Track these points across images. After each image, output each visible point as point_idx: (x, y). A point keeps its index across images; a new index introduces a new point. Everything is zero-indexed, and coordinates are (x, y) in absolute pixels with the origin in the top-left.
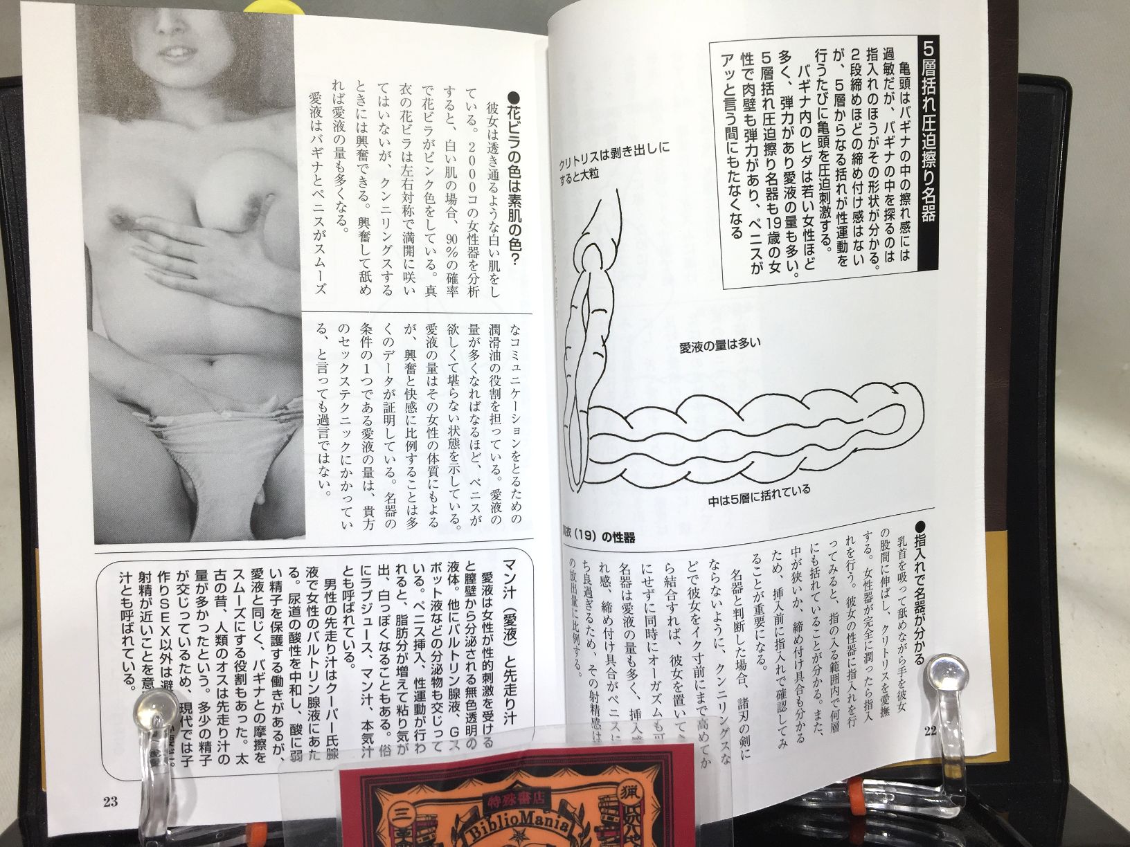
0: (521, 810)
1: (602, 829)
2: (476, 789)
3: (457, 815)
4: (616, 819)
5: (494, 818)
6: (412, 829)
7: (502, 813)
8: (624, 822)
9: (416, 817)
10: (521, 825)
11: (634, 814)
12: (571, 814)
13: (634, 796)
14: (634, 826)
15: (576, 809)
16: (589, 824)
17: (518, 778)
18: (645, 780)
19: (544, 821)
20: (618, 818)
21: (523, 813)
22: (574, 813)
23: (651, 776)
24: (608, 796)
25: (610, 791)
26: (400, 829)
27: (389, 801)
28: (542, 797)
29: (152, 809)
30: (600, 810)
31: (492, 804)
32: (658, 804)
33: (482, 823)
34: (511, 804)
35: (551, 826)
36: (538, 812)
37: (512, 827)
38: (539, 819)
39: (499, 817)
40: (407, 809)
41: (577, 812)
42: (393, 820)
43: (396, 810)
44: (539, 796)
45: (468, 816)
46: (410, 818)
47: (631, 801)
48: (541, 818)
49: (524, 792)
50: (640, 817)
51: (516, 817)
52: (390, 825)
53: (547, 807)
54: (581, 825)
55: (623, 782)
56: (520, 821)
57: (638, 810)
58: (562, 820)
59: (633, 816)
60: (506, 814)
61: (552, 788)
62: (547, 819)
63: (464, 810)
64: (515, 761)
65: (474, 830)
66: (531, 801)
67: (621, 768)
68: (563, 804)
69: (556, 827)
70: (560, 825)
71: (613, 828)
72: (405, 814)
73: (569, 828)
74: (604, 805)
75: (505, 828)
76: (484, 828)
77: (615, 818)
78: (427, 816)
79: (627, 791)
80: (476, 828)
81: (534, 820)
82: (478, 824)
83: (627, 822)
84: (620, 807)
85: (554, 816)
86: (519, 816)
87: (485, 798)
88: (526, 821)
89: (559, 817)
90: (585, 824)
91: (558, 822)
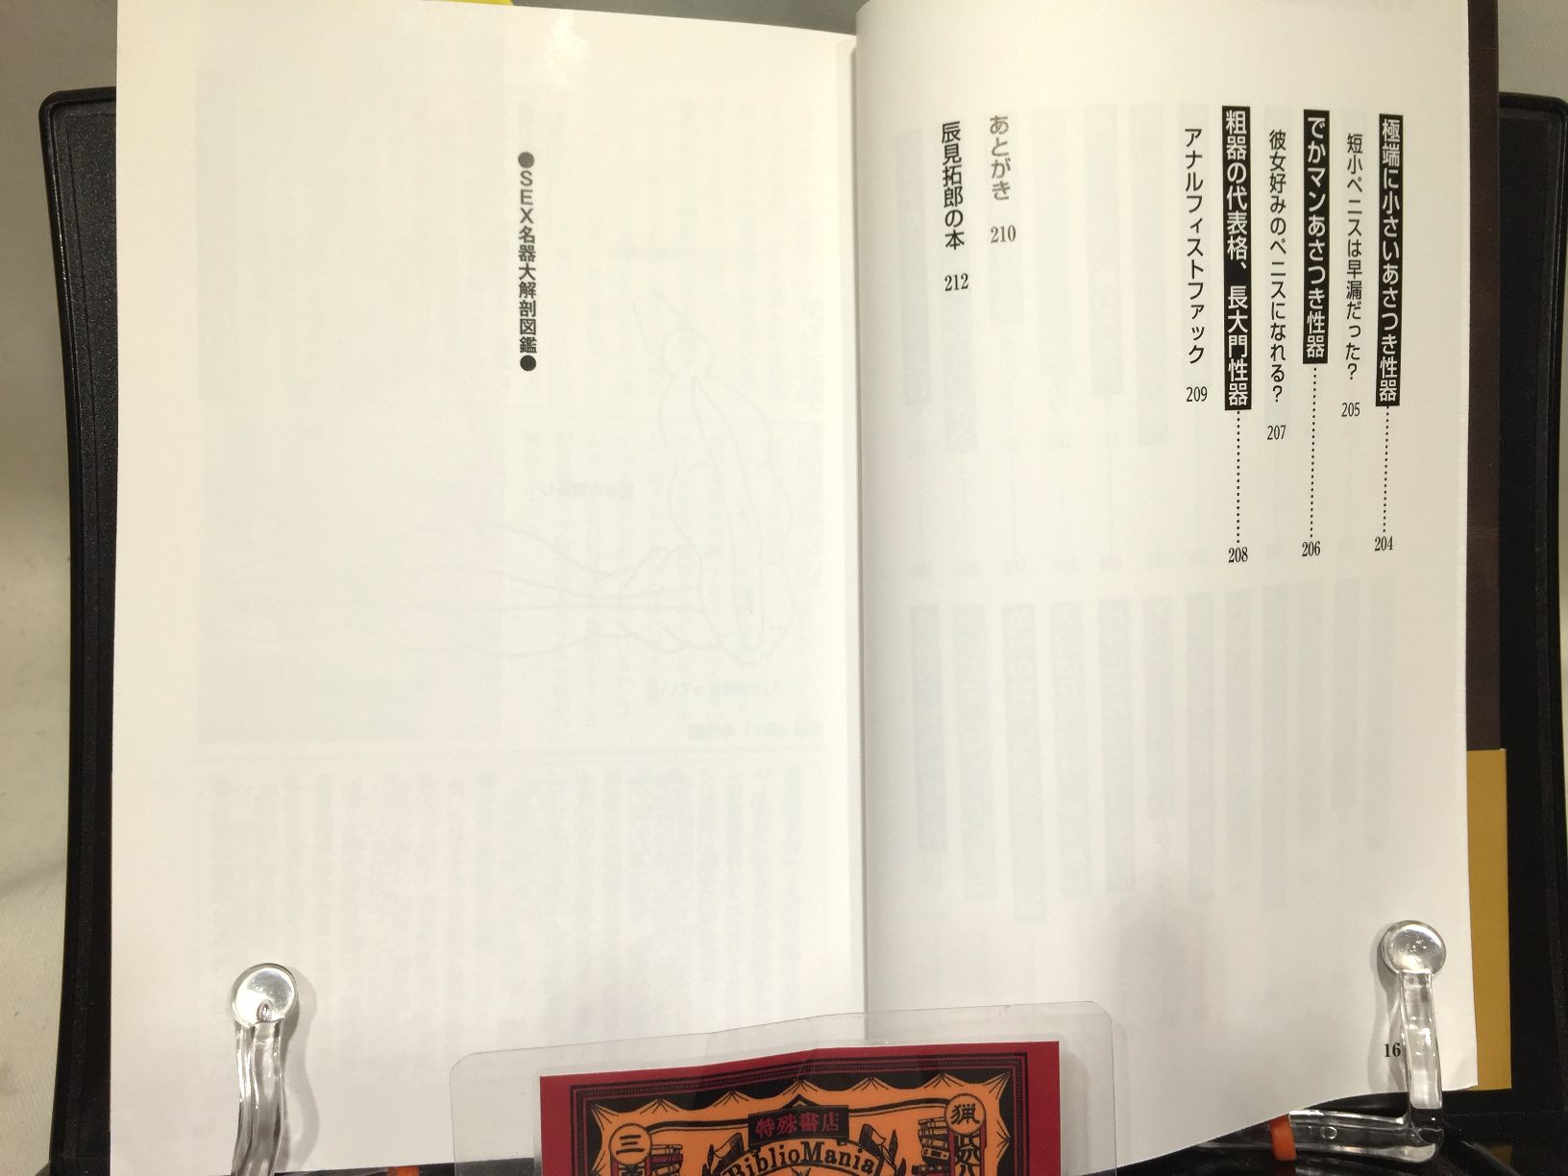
0: (804, 1140)
1: (923, 1169)
2: (738, 1107)
3: (712, 1147)
4: (944, 1155)
5: (765, 1152)
6: (645, 1167)
7: (776, 1145)
8: (956, 1160)
9: (651, 1149)
10: (805, 1163)
11: (970, 1147)
12: (878, 1146)
13: (971, 1120)
14: (971, 1166)
15: (885, 1139)
16: (904, 1161)
17: (801, 1091)
18: (987, 1096)
19: (838, 1157)
20: (947, 1154)
21: (807, 1145)
22: (882, 1145)
23: (996, 1090)
24: (932, 1120)
25: (936, 1112)
26: (627, 1167)
27: (611, 1123)
28: (837, 1121)
29: (254, 1144)
30: (921, 1141)
31: (762, 1130)
32: (1007, 1133)
33: (747, 1160)
34: (790, 1132)
35: (848, 1164)
36: (830, 1144)
37: (790, 1166)
38: (830, 1154)
39: (772, 1150)
40: (639, 1136)
41: (887, 1145)
42: (618, 1153)
43: (621, 1138)
44: (831, 1120)
45: (727, 1148)
46: (641, 1150)
47: (966, 1127)
48: (834, 1153)
49: (808, 1114)
50: (979, 1151)
51: (796, 1151)
52: (613, 1159)
53: (842, 1136)
54: (892, 1164)
55: (955, 1098)
56: (802, 1157)
57: (976, 1141)
58: (865, 1155)
59: (970, 1151)
60: (782, 1147)
61: (851, 1107)
62: (843, 1155)
63: (721, 1139)
64: (798, 1066)
65: (735, 1170)
66: (819, 1127)
67: (951, 1078)
68: (867, 1132)
69: (856, 1167)
70: (862, 1163)
71: (940, 1168)
72: (635, 1143)
73: (874, 1169)
74: (927, 1133)
75: (780, 1168)
76: (749, 1167)
77: (943, 1153)
78: (668, 1147)
79: (961, 1113)
80: (738, 1167)
81: (823, 1156)
82: (741, 1162)
83: (960, 1160)
84: (949, 1137)
85: (852, 1150)
86: (801, 1149)
87: (752, 1121)
88: (811, 1157)
89: (860, 1151)
90: (898, 1163)
91: (858, 1158)
